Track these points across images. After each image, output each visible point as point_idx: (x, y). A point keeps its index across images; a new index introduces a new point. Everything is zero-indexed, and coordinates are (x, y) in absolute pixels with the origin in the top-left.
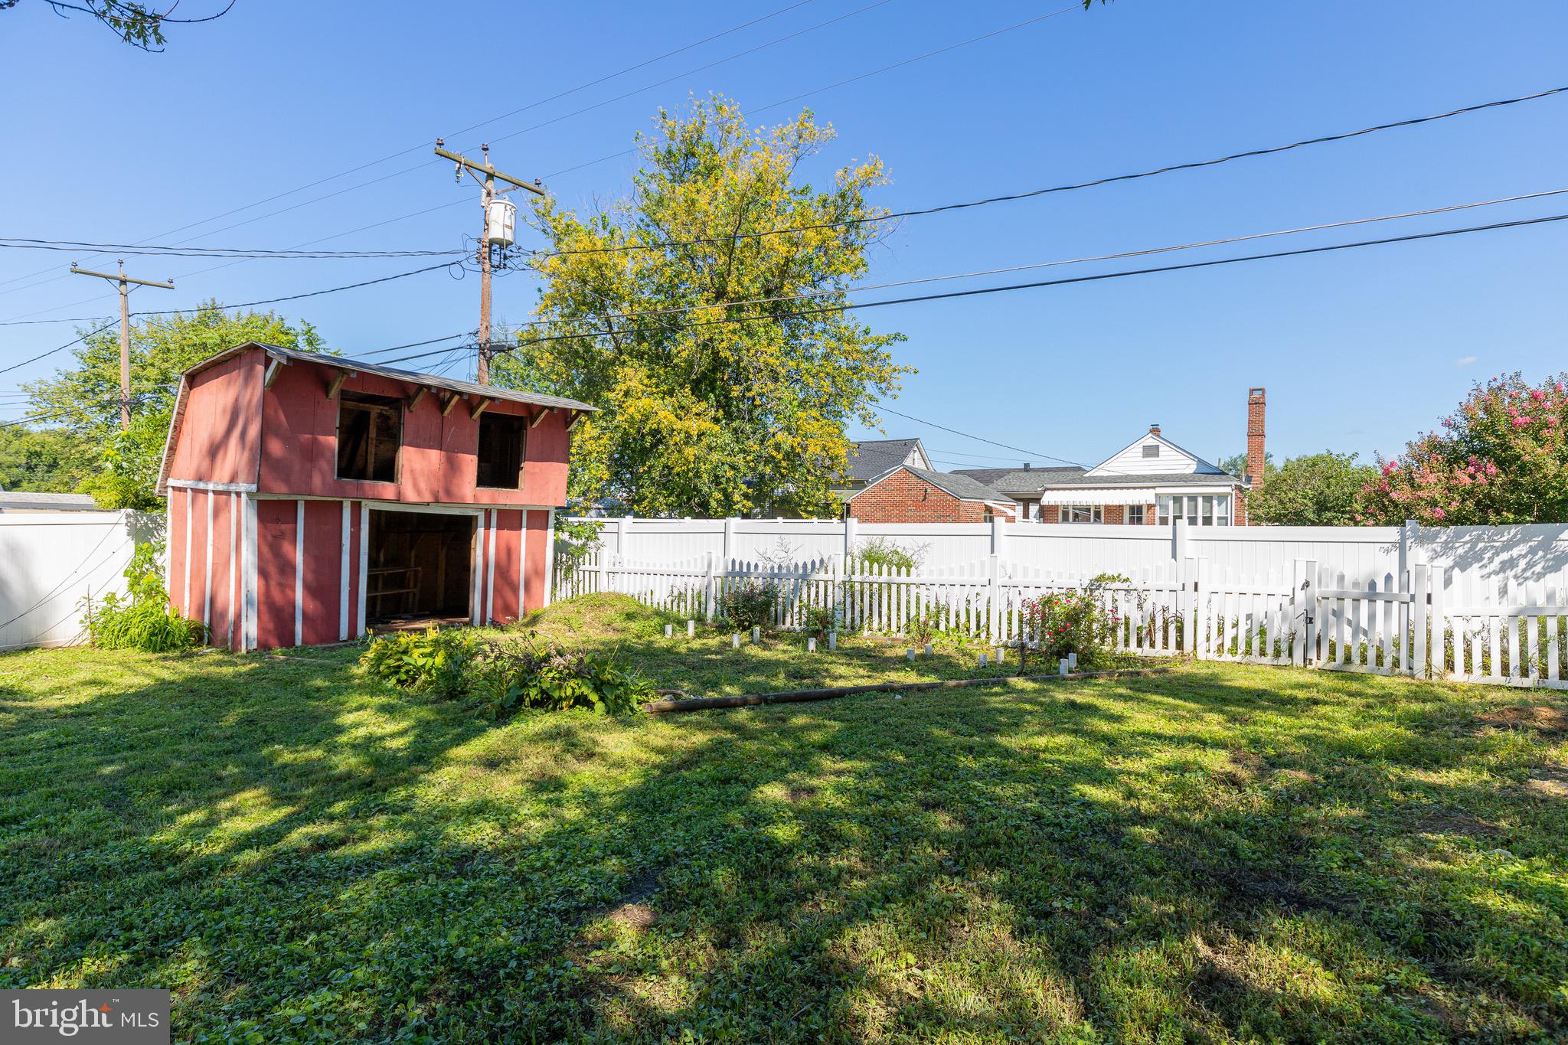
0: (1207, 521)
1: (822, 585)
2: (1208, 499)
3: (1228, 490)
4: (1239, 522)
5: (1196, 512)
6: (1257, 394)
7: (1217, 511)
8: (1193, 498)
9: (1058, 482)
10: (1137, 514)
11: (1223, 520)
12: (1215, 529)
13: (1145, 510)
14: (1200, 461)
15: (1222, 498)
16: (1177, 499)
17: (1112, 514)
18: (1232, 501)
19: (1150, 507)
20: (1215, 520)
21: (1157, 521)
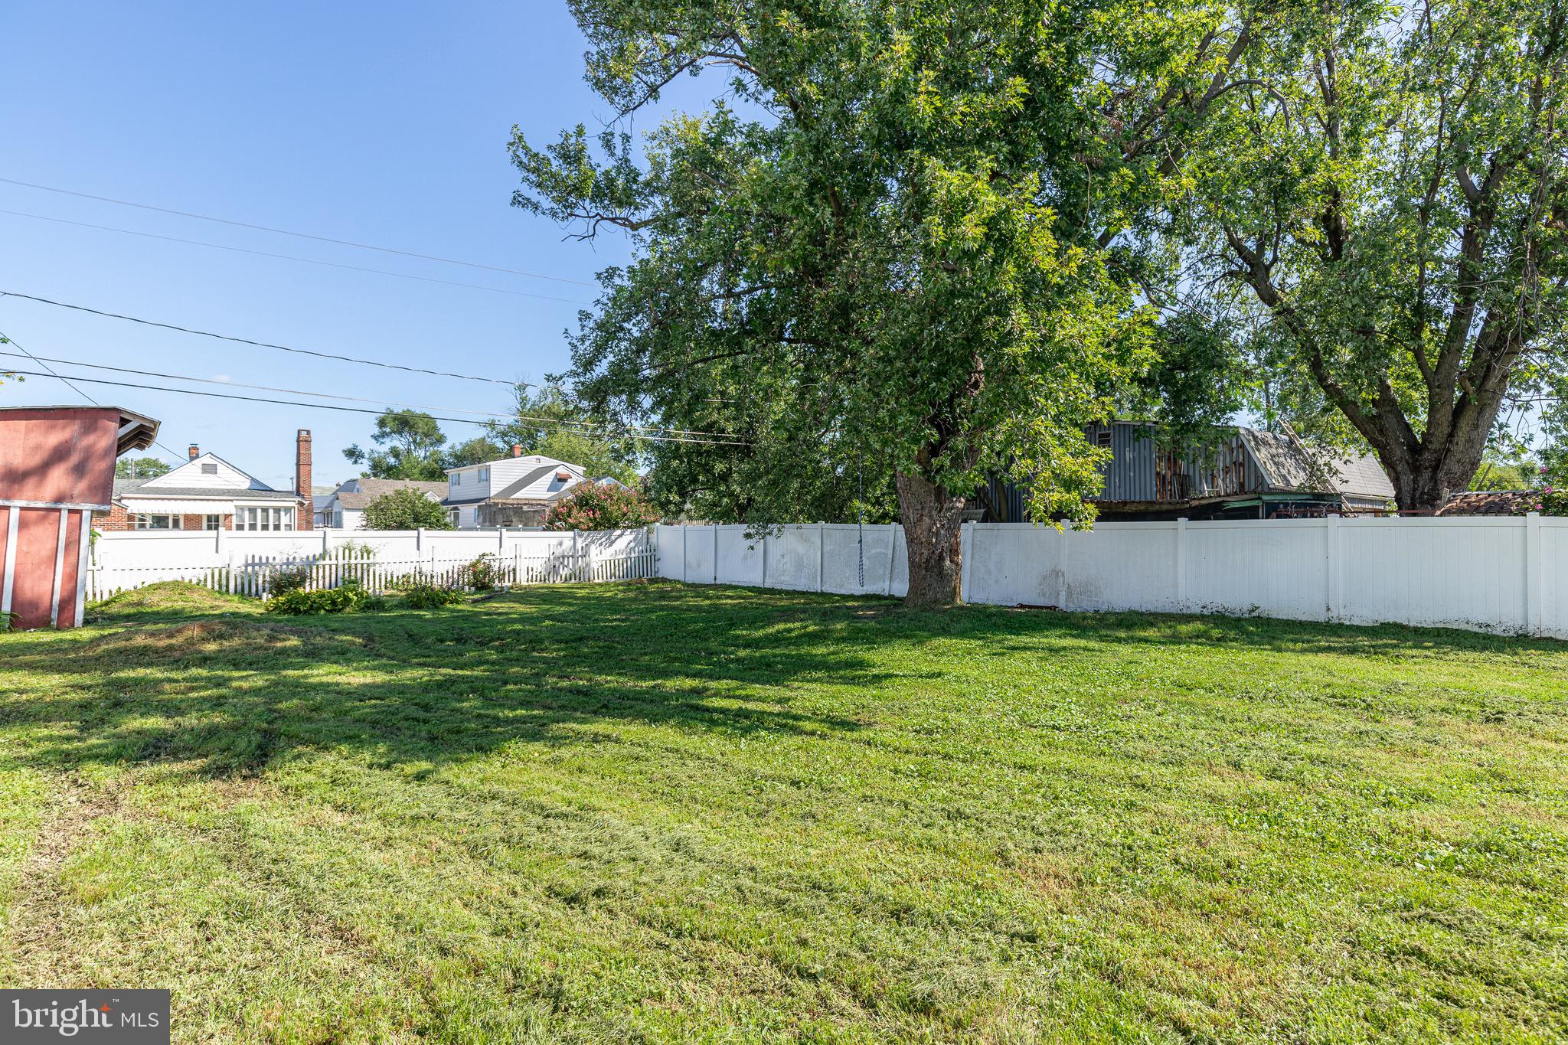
0: (277, 527)
1: (327, 568)
2: (277, 510)
3: (293, 504)
4: (300, 528)
5: (268, 521)
6: (304, 434)
7: (285, 520)
8: (265, 510)
9: (132, 492)
10: (213, 522)
11: (289, 527)
12: (283, 532)
13: (221, 519)
14: (253, 480)
15: (288, 510)
16: (253, 510)
17: (192, 522)
18: (295, 513)
19: (227, 516)
20: (282, 527)
21: (234, 527)
